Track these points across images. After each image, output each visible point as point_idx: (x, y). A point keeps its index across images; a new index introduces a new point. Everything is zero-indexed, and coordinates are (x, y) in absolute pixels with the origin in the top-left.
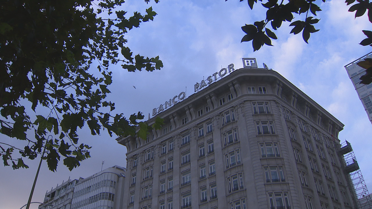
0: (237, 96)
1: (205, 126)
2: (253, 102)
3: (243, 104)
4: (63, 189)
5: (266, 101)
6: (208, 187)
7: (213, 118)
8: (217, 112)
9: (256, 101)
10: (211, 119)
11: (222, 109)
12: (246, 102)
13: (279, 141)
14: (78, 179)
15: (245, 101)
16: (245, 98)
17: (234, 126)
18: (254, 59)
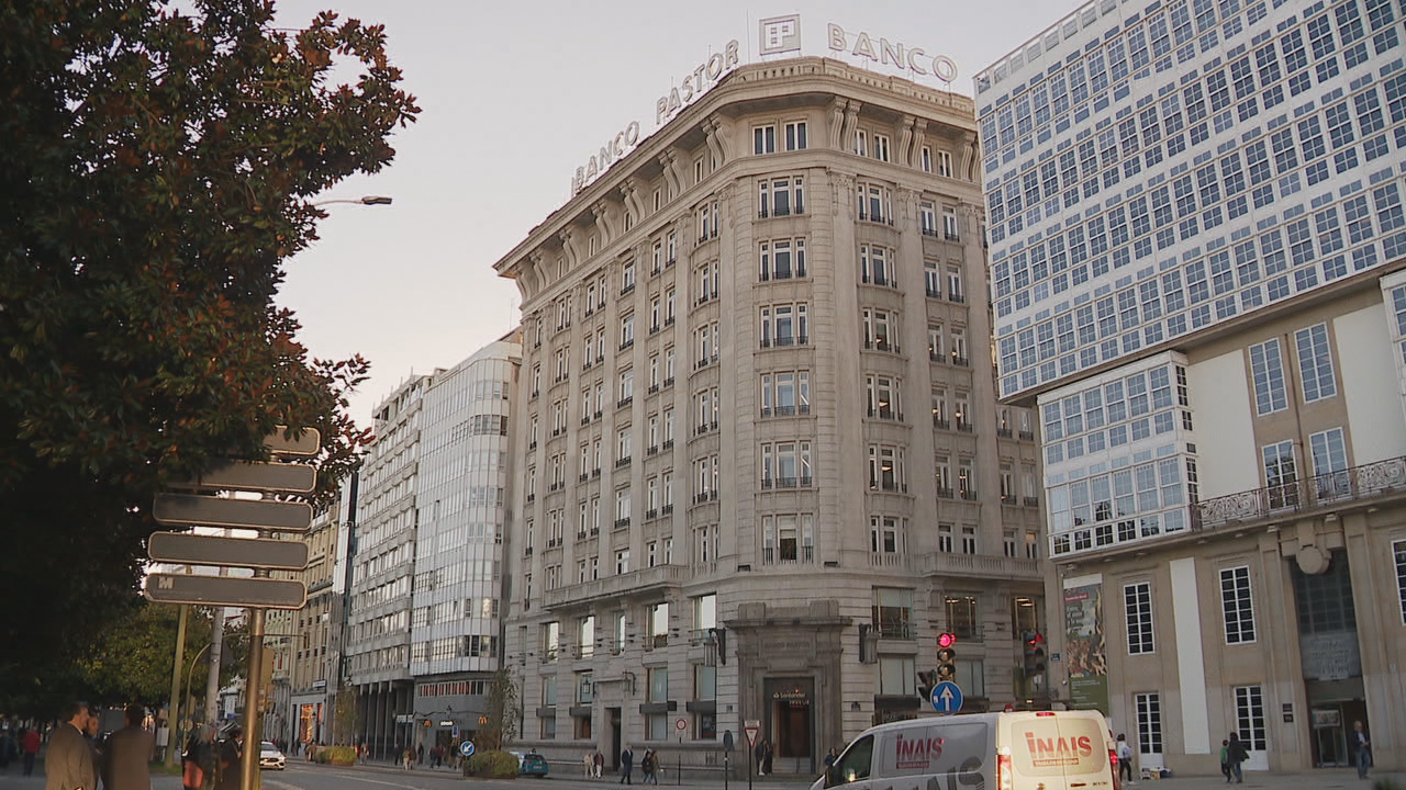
1: (665, 244)
2: (760, 178)
3: (735, 186)
4: (413, 390)
5: (796, 173)
6: (660, 415)
7: (677, 220)
8: (685, 205)
9: (769, 177)
10: (674, 224)
11: (694, 199)
12: (742, 181)
13: (812, 297)
14: (430, 373)
15: (739, 179)
16: (739, 170)
17: (714, 252)
18: (795, 18)
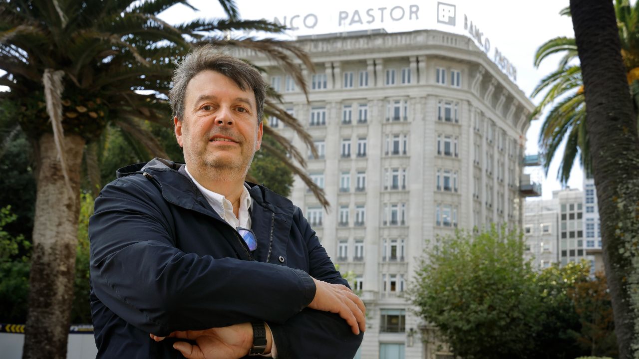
0: (418, 81)
1: (355, 108)
2: (440, 99)
3: (426, 98)
5: (457, 101)
6: (352, 206)
7: (372, 100)
8: (381, 94)
10: (369, 101)
11: (389, 93)
12: (430, 97)
13: (460, 169)
15: (429, 95)
16: (430, 90)
17: (406, 128)
